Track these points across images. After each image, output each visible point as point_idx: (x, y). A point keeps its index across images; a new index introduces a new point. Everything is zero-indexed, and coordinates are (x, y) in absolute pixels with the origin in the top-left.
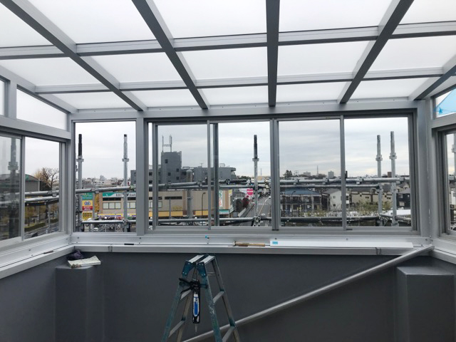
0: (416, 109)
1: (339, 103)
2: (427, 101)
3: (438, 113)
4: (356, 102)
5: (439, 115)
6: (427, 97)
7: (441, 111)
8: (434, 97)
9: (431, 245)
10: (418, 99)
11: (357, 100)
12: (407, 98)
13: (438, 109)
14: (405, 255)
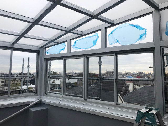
0: (40, 51)
1: (11, 44)
2: (43, 49)
3: (46, 53)
4: (18, 45)
5: (47, 54)
6: (44, 47)
7: (47, 53)
8: (46, 48)
9: (41, 99)
10: (41, 48)
11: (19, 44)
12: (37, 46)
13: (47, 52)
14: (32, 104)
